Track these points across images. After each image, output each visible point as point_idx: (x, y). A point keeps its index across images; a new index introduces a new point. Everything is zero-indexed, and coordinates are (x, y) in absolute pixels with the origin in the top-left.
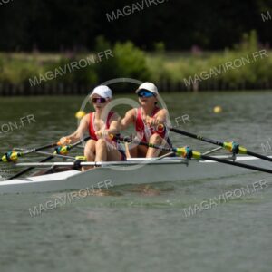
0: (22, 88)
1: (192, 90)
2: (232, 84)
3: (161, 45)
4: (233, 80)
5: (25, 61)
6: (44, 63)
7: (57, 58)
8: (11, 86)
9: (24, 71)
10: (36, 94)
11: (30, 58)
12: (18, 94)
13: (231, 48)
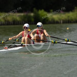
0: (12, 23)
1: (61, 23)
2: (72, 21)
3: (52, 10)
4: (72, 20)
5: (13, 15)
6: (19, 16)
7: (22, 14)
8: (9, 22)
9: (13, 18)
10: (17, 24)
11: (15, 14)
12: (11, 24)
13: (72, 11)
